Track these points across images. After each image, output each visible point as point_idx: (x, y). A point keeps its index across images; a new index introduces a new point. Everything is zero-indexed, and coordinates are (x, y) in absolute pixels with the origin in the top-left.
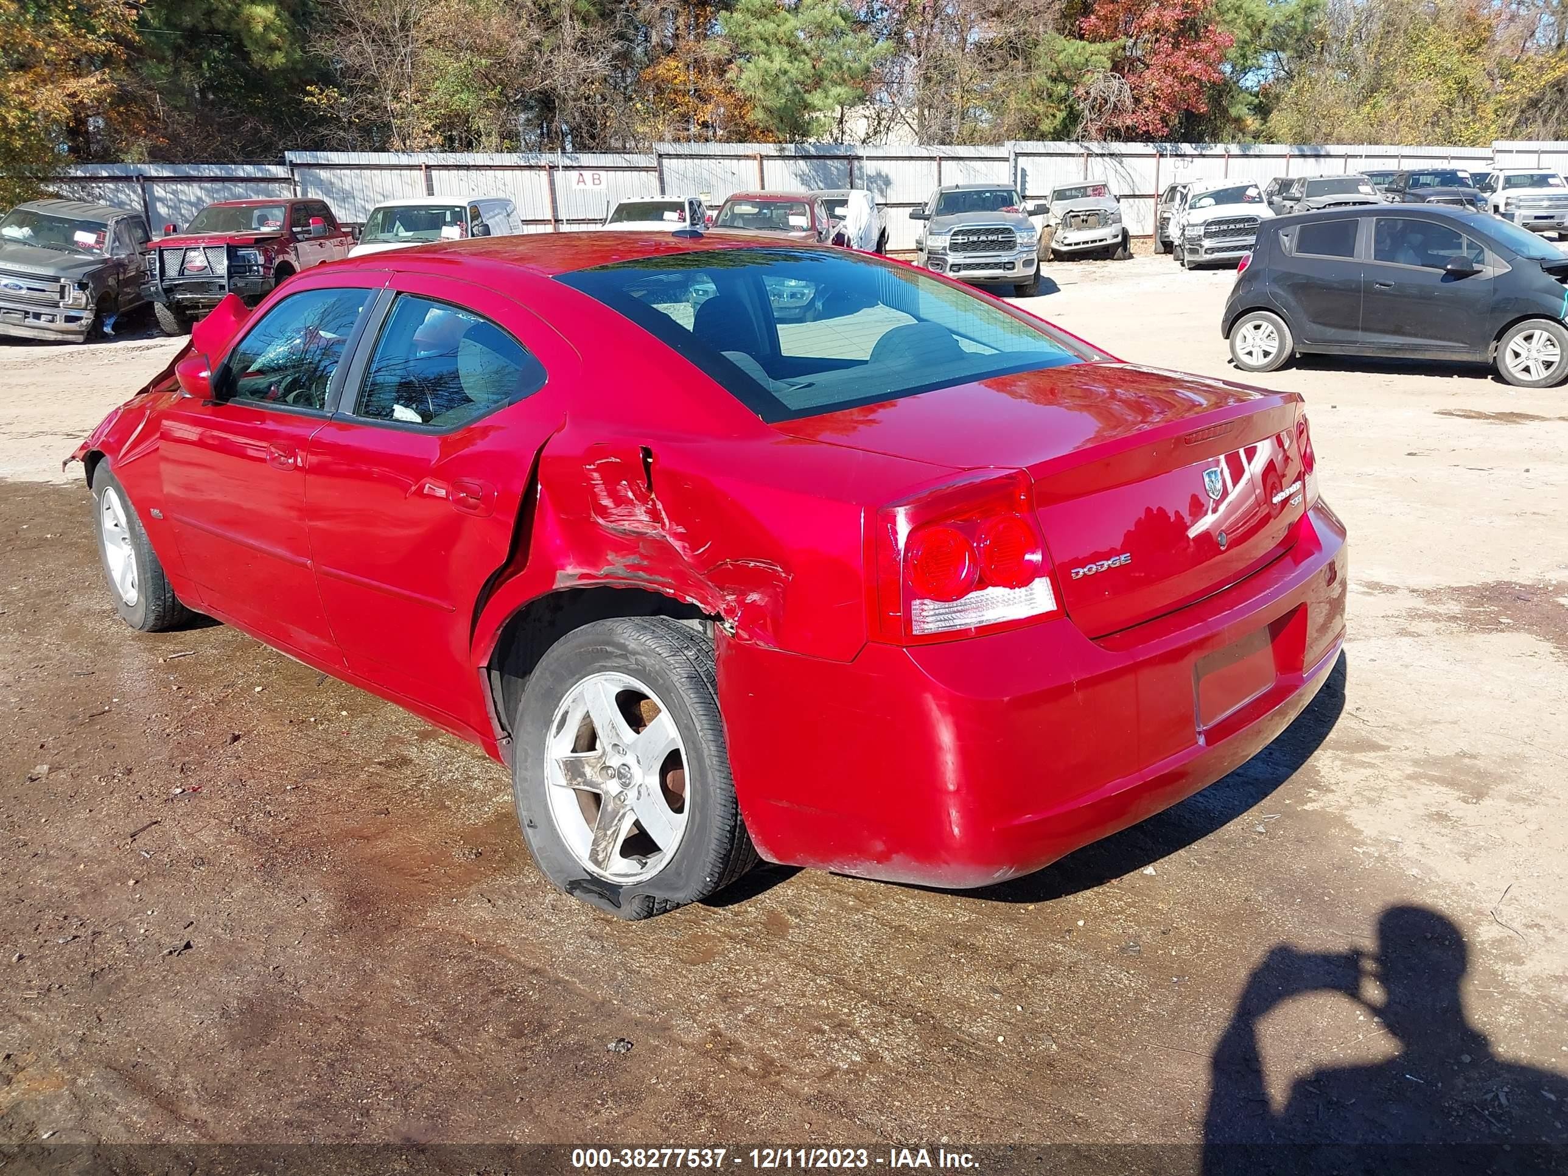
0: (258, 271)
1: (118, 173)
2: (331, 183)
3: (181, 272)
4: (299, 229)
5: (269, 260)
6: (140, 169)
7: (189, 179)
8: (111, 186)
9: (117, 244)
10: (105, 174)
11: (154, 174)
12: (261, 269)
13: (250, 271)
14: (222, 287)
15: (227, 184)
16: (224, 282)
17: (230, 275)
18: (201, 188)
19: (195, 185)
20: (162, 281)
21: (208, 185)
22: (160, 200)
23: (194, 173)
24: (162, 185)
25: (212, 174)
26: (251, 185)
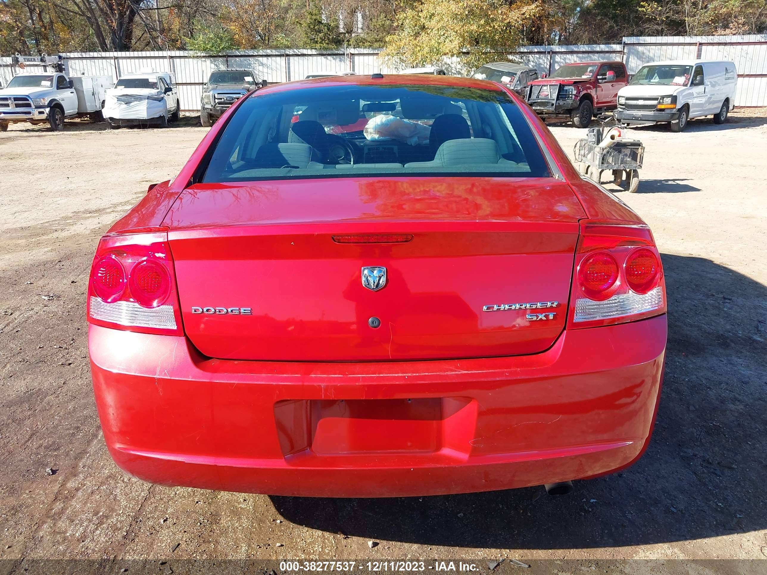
0: (572, 97)
1: (542, 50)
2: (643, 53)
3: (538, 97)
4: (601, 77)
5: (579, 92)
6: (551, 48)
7: (572, 52)
8: (537, 56)
9: (518, 82)
10: (536, 50)
11: (557, 50)
12: (573, 96)
13: (568, 97)
14: (553, 105)
15: (590, 55)
16: (554, 102)
17: (558, 99)
18: (577, 57)
19: (575, 55)
20: (529, 100)
21: (580, 55)
22: (557, 62)
23: (576, 49)
24: (560, 55)
25: (584, 50)
26: (602, 55)
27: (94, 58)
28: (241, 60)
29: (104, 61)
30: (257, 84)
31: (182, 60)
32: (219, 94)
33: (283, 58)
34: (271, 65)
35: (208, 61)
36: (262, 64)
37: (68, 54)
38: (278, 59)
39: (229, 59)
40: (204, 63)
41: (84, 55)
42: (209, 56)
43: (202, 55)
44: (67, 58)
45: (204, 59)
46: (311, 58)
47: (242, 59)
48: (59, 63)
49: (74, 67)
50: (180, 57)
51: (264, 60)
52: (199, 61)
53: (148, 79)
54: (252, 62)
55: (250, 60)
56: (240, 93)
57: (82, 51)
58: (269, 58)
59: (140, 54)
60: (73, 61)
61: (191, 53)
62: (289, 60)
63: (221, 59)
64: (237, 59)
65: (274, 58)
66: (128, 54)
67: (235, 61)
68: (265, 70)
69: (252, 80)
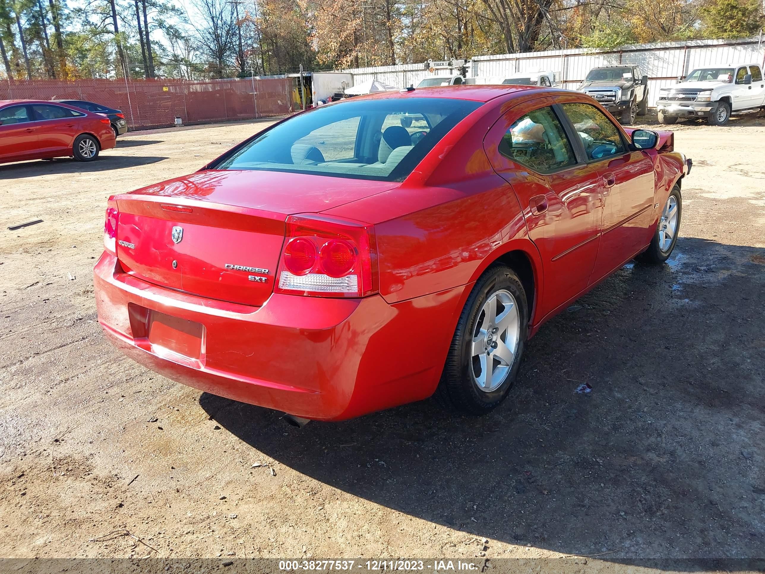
27: (499, 60)
28: (635, 55)
29: (507, 62)
30: (635, 80)
31: (577, 58)
32: (590, 91)
33: (683, 51)
34: (668, 58)
35: (601, 57)
36: (659, 58)
37: (479, 57)
38: (678, 51)
39: (624, 54)
40: (597, 60)
41: (492, 57)
42: (603, 53)
43: (597, 51)
44: (478, 61)
45: (597, 56)
46: (715, 49)
47: (637, 53)
48: (465, 66)
49: (482, 69)
50: (575, 55)
51: (661, 53)
52: (593, 57)
53: (530, 79)
54: (648, 57)
55: (645, 55)
56: (612, 91)
57: (492, 54)
58: (667, 51)
59: (542, 54)
60: (482, 63)
61: (586, 50)
62: (689, 52)
63: (614, 55)
64: (632, 54)
65: (672, 51)
66: (528, 55)
67: (630, 56)
68: (661, 64)
69: (631, 76)
